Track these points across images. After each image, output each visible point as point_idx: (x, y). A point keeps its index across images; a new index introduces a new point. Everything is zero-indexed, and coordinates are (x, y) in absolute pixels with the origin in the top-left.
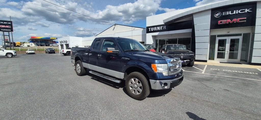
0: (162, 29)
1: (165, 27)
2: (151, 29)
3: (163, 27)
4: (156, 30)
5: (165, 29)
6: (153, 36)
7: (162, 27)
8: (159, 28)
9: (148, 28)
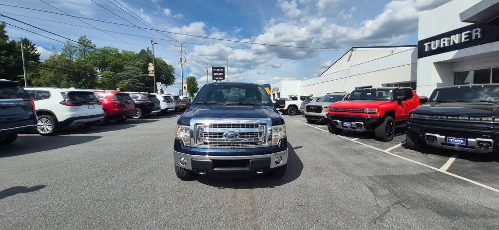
0: (466, 38)
1: (476, 32)
2: (430, 45)
3: (470, 34)
4: (446, 45)
5: (479, 37)
6: (438, 65)
7: (465, 35)
8: (455, 39)
9: (421, 43)
